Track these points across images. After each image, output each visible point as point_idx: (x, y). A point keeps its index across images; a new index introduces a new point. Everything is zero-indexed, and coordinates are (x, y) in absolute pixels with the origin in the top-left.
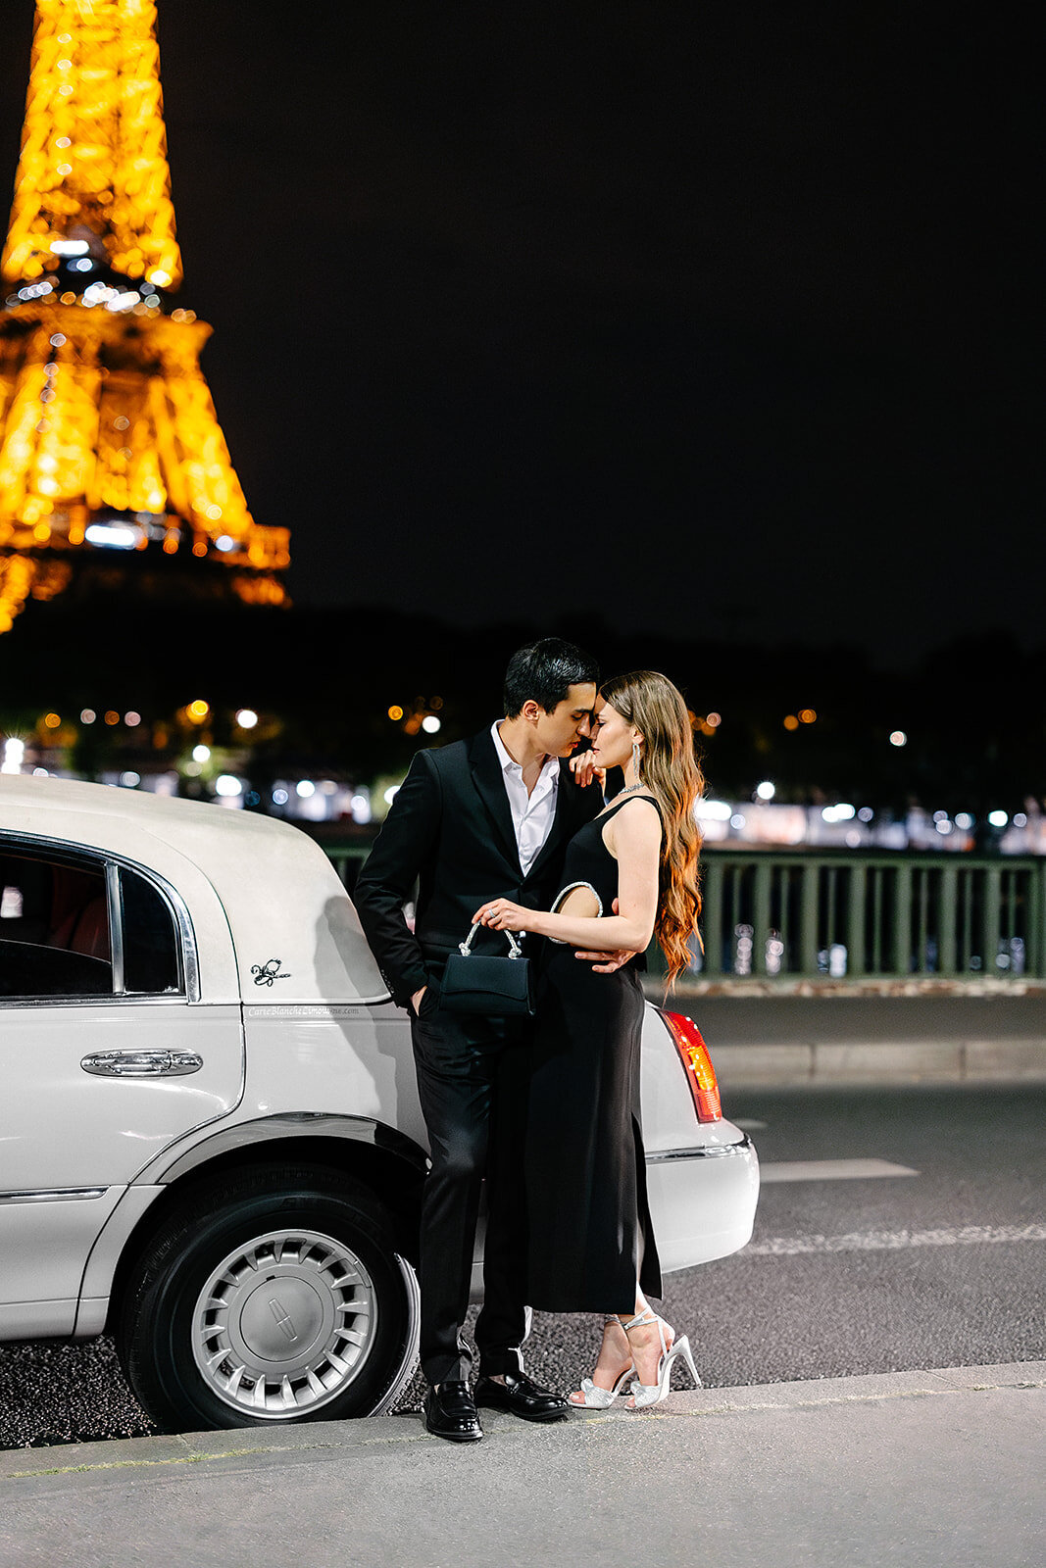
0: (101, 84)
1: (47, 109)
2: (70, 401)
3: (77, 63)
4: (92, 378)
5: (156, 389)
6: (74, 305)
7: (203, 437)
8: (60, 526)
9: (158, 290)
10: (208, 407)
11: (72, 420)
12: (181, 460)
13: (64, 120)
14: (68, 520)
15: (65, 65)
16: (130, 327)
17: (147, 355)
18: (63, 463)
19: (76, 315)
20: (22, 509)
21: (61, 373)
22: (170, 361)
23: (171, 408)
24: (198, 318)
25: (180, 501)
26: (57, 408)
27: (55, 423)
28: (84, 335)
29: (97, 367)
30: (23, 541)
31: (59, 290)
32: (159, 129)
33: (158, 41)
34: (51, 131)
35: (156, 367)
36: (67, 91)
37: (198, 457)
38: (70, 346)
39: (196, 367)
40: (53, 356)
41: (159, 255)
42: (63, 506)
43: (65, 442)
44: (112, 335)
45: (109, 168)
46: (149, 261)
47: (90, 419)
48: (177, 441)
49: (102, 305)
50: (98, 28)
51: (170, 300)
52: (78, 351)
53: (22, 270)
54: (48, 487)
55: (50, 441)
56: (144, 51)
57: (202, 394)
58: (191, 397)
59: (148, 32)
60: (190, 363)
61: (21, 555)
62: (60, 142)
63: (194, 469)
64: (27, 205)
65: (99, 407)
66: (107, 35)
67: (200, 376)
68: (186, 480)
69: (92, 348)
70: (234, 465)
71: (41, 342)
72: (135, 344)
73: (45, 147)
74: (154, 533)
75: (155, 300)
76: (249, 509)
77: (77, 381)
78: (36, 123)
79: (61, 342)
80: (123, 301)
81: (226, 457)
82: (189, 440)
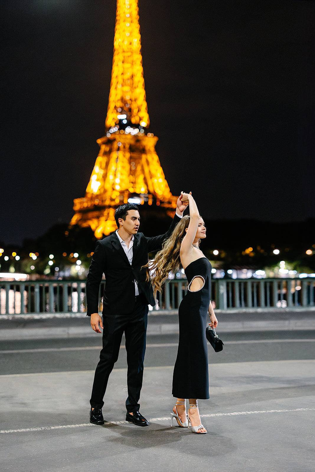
0: (128, 68)
1: (117, 77)
2: (123, 162)
3: (123, 62)
4: (128, 155)
5: (144, 157)
6: (124, 134)
7: (157, 170)
8: (122, 199)
9: (144, 128)
10: (158, 162)
11: (123, 167)
12: (151, 178)
13: (120, 80)
14: (124, 197)
15: (120, 64)
16: (137, 139)
17: (141, 147)
18: (122, 180)
19: (124, 136)
20: (112, 194)
21: (120, 154)
22: (147, 148)
23: (148, 162)
24: (154, 135)
25: (151, 189)
26: (120, 164)
27: (120, 169)
28: (126, 142)
29: (129, 152)
30: (113, 204)
31: (119, 129)
32: (142, 80)
33: (142, 55)
34: (117, 83)
35: (143, 151)
36: (121, 71)
37: (156, 177)
38: (122, 146)
39: (154, 150)
40: (118, 149)
41: (143, 117)
42: (122, 193)
43: (122, 174)
44: (132, 142)
45: (130, 93)
46: (141, 119)
47: (128, 167)
48: (150, 172)
49: (130, 133)
50: (127, 52)
51: (147, 130)
52: (124, 147)
53: (110, 124)
54: (118, 188)
55: (118, 174)
56: (138, 58)
57: (156, 158)
58: (153, 159)
59: (139, 52)
60: (152, 149)
61: (112, 208)
62: (119, 86)
63: (155, 180)
64: (112, 105)
65: (130, 163)
66: (129, 54)
67: (155, 152)
68: (153, 184)
69: (127, 146)
70: (166, 179)
71: (115, 145)
72: (138, 144)
73: (116, 88)
74: (146, 200)
75: (143, 131)
76: (171, 191)
77: (124, 156)
78: (114, 81)
79: (121, 145)
80: (135, 132)
81: (163, 176)
82: (153, 172)
